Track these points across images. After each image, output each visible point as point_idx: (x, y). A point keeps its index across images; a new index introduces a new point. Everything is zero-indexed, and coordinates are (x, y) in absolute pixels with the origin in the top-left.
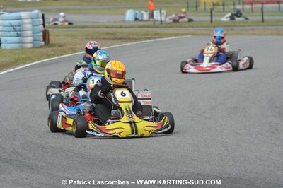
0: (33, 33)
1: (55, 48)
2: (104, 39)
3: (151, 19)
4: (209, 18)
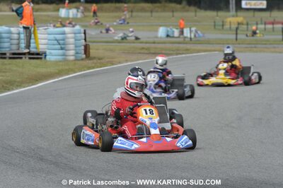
0: (76, 47)
1: (95, 61)
2: (140, 53)
3: (181, 36)
4: (234, 36)
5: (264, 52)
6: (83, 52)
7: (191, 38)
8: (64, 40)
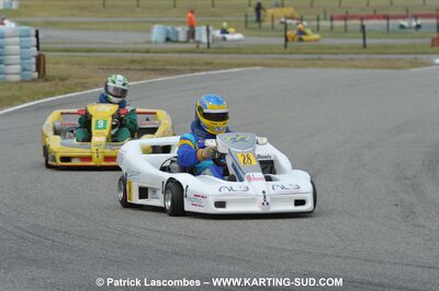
0: (22, 59)
1: (54, 83)
3: (191, 40)
5: (336, 66)
6: (34, 67)
7: (209, 44)
8: (2, 47)
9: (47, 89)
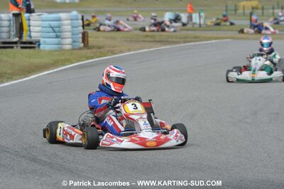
0: (73, 34)
1: (94, 50)
3: (190, 22)
6: (81, 40)
7: (200, 25)
8: (59, 27)
9: (88, 55)
